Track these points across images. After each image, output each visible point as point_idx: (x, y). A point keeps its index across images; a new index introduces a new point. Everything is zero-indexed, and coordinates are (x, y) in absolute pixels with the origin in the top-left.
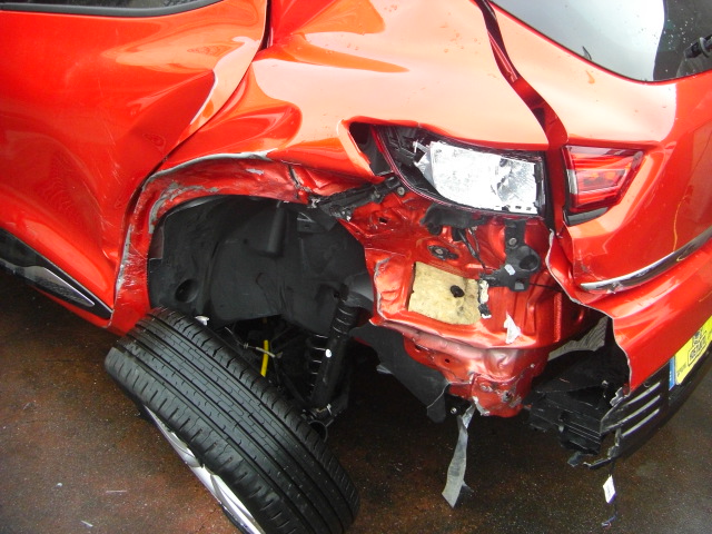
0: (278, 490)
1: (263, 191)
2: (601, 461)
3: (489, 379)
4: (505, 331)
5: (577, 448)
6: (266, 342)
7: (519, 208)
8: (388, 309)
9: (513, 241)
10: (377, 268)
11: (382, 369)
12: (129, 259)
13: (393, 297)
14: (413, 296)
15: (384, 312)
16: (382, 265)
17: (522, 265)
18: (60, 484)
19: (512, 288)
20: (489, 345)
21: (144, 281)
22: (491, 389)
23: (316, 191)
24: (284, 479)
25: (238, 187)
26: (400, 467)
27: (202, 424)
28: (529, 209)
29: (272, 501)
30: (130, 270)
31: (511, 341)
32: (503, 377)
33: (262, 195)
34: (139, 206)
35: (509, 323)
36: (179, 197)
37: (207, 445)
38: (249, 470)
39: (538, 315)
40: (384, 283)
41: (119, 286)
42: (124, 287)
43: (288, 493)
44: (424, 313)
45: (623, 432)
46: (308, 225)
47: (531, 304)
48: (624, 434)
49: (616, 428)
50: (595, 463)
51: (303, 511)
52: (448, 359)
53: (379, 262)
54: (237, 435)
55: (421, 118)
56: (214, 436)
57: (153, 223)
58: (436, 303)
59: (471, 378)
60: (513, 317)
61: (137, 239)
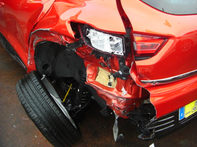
0: (47, 127)
1: (55, 40)
2: (148, 138)
3: (117, 106)
4: (122, 91)
5: (142, 133)
6: (71, 84)
7: (118, 53)
8: (89, 80)
9: (121, 63)
10: (87, 67)
11: (93, 97)
12: (30, 56)
13: (91, 76)
14: (98, 77)
15: (88, 81)
16: (89, 66)
17: (124, 72)
18: (12, 115)
19: (122, 79)
20: (117, 95)
21: (34, 63)
22: (118, 109)
23: (67, 42)
24: (49, 125)
25: (50, 39)
26: (105, 126)
27: (28, 105)
28: (121, 53)
29: (45, 130)
30: (31, 59)
31: (123, 95)
32: (121, 106)
33: (55, 42)
34: (31, 42)
35: (123, 89)
36: (38, 40)
37: (29, 111)
38: (39, 120)
39: (133, 88)
40: (89, 72)
41: (28, 64)
42: (29, 64)
43: (50, 129)
44: (100, 82)
45: (156, 130)
46: (69, 51)
47: (130, 84)
48: (156, 131)
49: (153, 129)
50: (146, 139)
51: (55, 135)
52: (107, 98)
53: (88, 65)
54: (37, 110)
55: (88, 21)
56: (31, 109)
57: (35, 47)
58: (104, 80)
59: (112, 105)
60: (125, 88)
61: (31, 51)
